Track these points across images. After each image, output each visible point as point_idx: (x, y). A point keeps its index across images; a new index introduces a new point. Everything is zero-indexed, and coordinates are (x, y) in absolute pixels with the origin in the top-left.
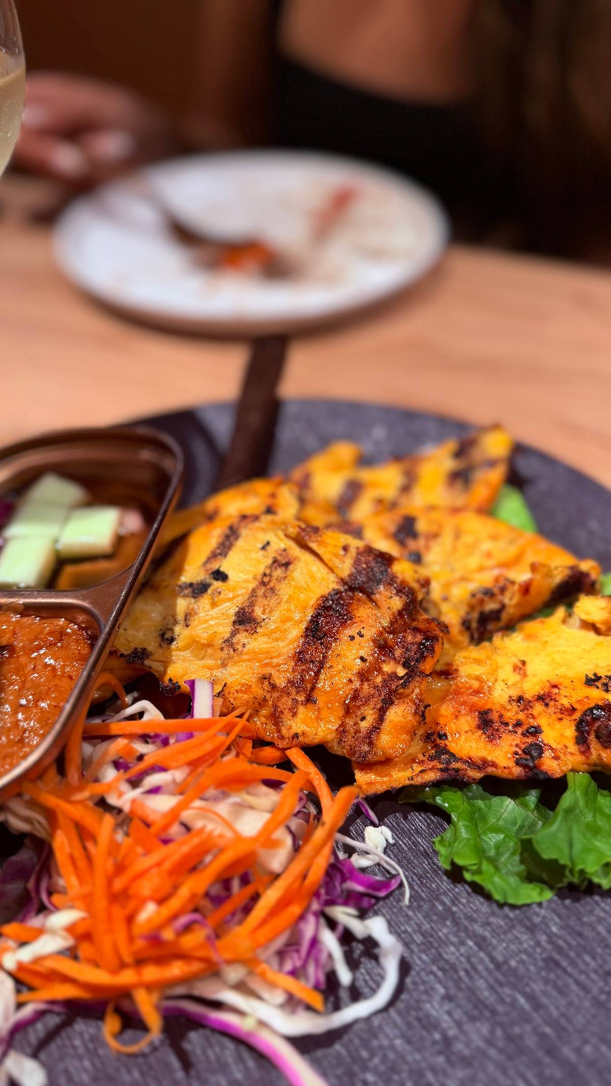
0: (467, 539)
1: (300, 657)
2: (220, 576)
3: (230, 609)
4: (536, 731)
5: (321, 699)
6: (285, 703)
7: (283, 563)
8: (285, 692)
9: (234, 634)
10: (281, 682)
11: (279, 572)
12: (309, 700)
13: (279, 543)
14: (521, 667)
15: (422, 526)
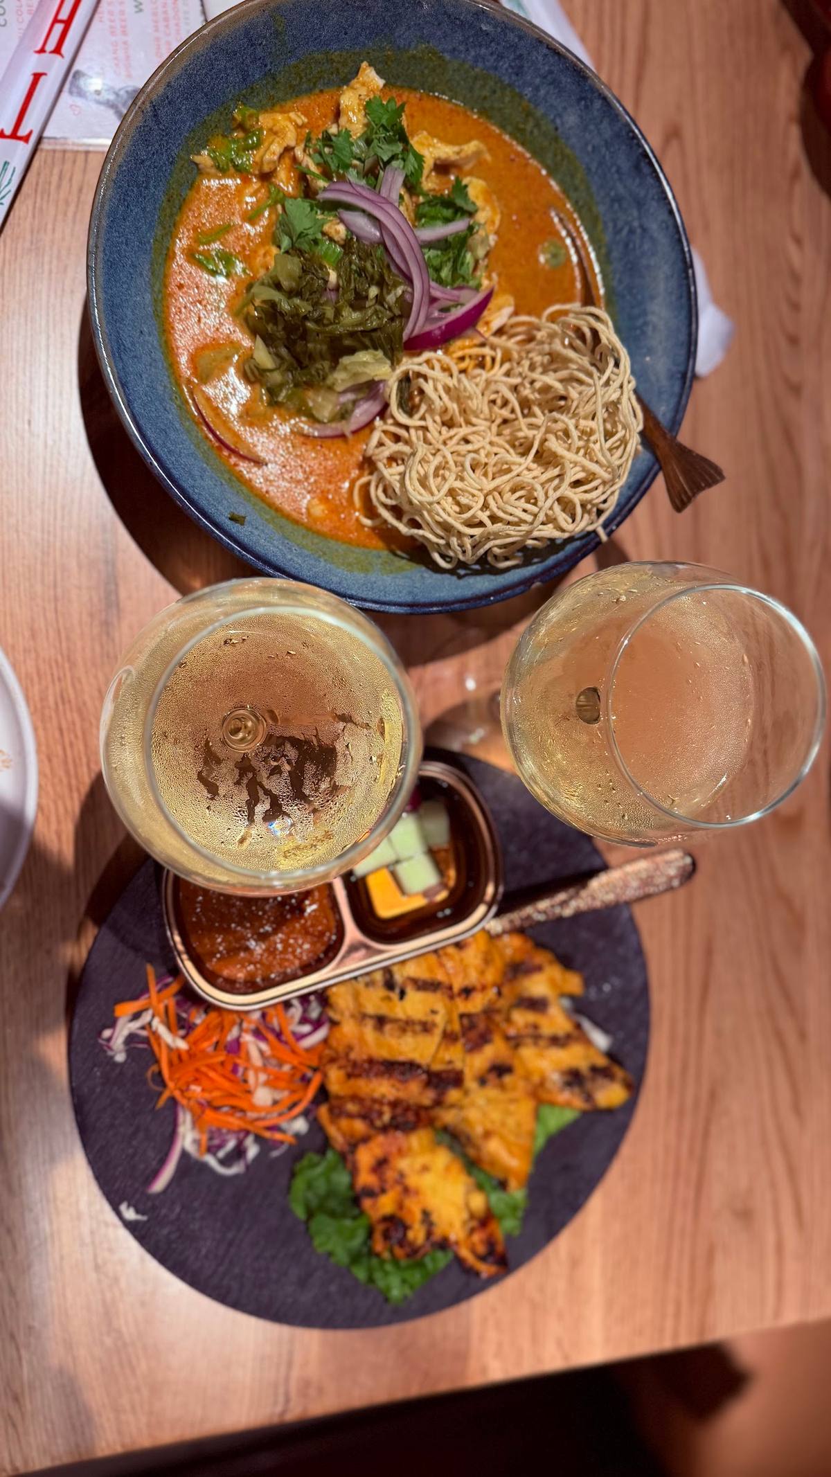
0: (512, 1107)
1: (371, 1061)
2: (402, 994)
3: (384, 1010)
4: (383, 1191)
5: (352, 1082)
6: (343, 1062)
7: (426, 1028)
8: (348, 1060)
9: (371, 1017)
10: (353, 1056)
11: (418, 1028)
12: (349, 1076)
13: (440, 1019)
14: (425, 1169)
15: (507, 1079)
